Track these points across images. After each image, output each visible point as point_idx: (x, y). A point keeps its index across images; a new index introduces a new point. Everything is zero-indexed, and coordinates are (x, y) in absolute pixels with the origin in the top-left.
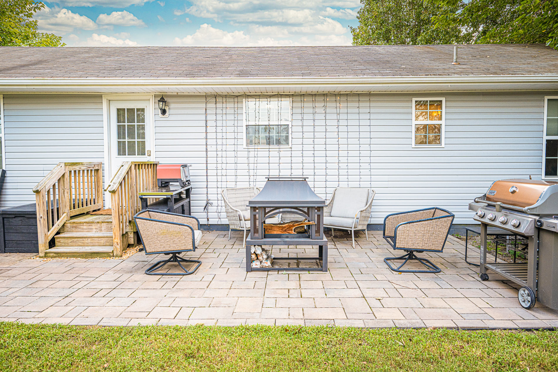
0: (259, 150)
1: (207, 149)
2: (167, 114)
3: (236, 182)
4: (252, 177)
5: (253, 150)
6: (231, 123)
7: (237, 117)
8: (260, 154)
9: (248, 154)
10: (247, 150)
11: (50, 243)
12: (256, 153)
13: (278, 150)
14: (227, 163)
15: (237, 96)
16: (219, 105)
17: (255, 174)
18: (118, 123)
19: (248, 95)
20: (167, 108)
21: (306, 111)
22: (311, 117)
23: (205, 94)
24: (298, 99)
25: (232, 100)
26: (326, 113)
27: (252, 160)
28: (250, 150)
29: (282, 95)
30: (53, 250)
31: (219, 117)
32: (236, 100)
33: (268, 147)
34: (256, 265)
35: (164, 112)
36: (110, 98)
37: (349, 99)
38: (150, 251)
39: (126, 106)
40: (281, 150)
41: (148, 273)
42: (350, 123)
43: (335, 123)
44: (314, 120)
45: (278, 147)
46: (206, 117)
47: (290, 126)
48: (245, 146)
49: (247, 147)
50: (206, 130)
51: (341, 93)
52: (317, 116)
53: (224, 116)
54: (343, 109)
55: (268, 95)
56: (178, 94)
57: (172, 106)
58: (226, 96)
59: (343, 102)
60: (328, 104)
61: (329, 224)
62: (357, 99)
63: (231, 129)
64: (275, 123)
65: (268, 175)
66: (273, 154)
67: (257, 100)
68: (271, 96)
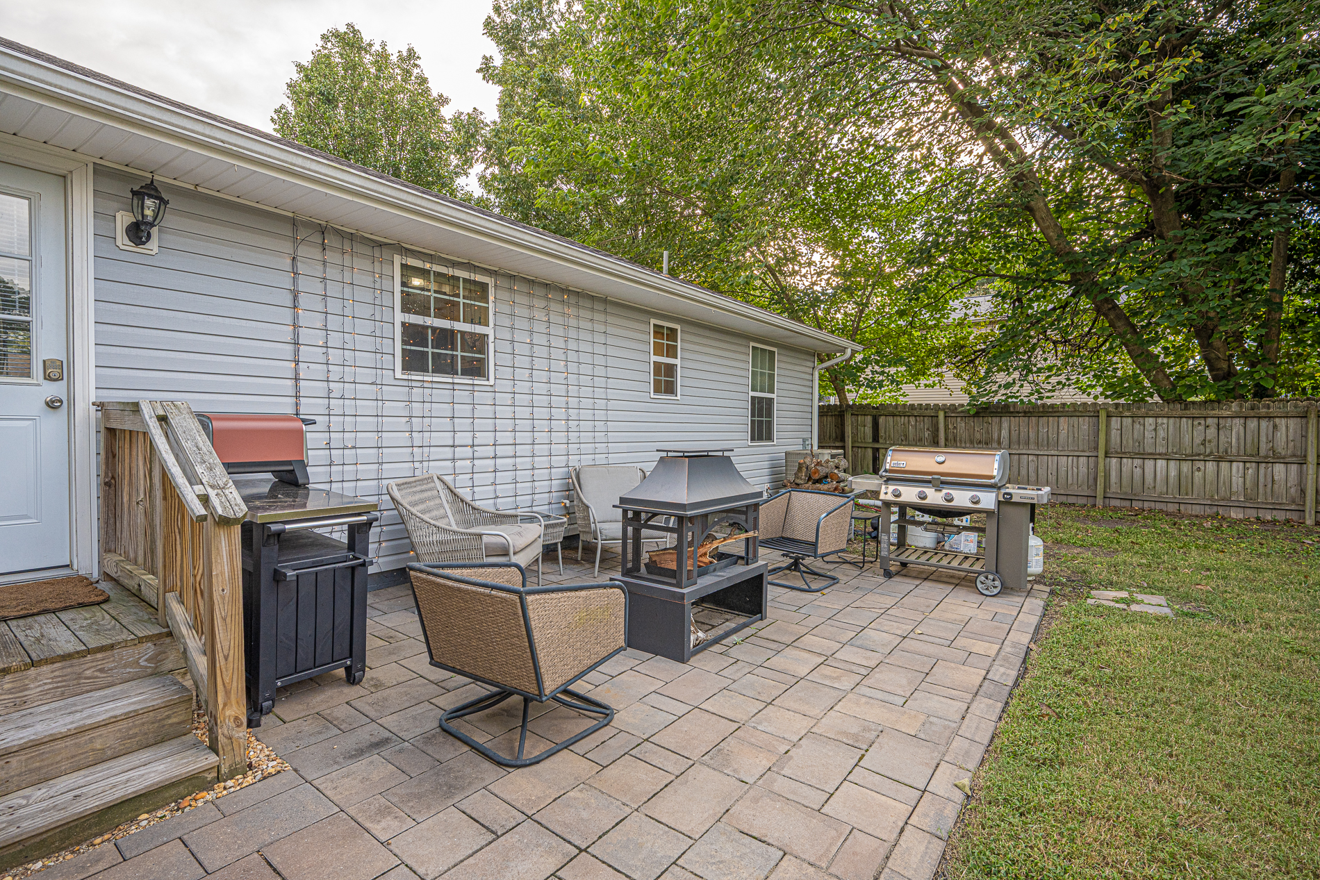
1: (297, 373)
2: (153, 245)
3: (381, 463)
5: (419, 384)
6: (365, 311)
7: (379, 298)
8: (435, 394)
9: (409, 394)
10: (404, 383)
12: (428, 391)
13: (470, 388)
14: (356, 415)
15: (381, 245)
16: (333, 257)
17: (426, 444)
19: (404, 249)
21: (517, 311)
22: (526, 324)
23: (291, 215)
24: (505, 283)
25: (368, 251)
27: (418, 408)
28: (414, 384)
29: (478, 267)
31: (335, 290)
32: (379, 252)
33: (451, 380)
37: (580, 302)
40: (476, 388)
44: (531, 332)
45: (471, 382)
46: (294, 282)
47: (491, 339)
48: (400, 374)
49: (404, 377)
50: (295, 319)
51: (570, 288)
53: (348, 289)
54: (572, 318)
55: (449, 260)
56: (200, 189)
58: (352, 237)
59: (573, 305)
60: (552, 306)
62: (590, 304)
63: (367, 327)
64: (460, 326)
65: (451, 444)
66: (461, 395)
67: (428, 266)
68: (454, 264)
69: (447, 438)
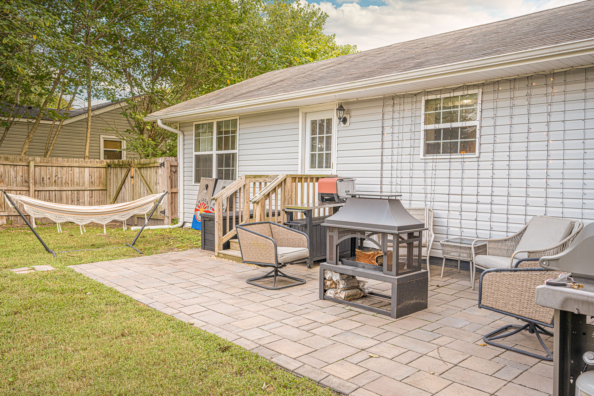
0: (437, 160)
1: (382, 161)
2: (348, 123)
3: (411, 201)
4: (429, 195)
5: (432, 161)
6: (407, 128)
7: (414, 121)
8: (440, 165)
9: (425, 167)
10: (423, 161)
11: (224, 245)
12: (434, 164)
13: (460, 160)
14: (402, 177)
15: (415, 95)
16: (397, 108)
17: (433, 192)
18: (312, 135)
19: (427, 92)
20: (348, 117)
21: (500, 104)
22: (507, 112)
23: (383, 96)
24: (491, 88)
25: (410, 100)
26: (529, 104)
27: (429, 173)
28: (427, 161)
29: (469, 85)
30: (226, 252)
31: (396, 123)
32: (414, 99)
33: (449, 157)
34: (331, 293)
35: (345, 121)
36: (305, 111)
37: (569, 78)
38: (247, 260)
39: (318, 117)
40: (465, 160)
41: (249, 282)
42: (569, 116)
43: (544, 118)
44: (511, 117)
45: (460, 156)
46: (383, 123)
47: (478, 127)
48: (421, 156)
49: (424, 158)
50: (382, 139)
51: (555, 71)
52: (516, 111)
53: (401, 120)
54: (557, 95)
55: (451, 89)
56: (359, 99)
57: (353, 113)
58: (404, 96)
59: (559, 84)
60: (534, 91)
61: (484, 266)
62: (582, 77)
63: (408, 136)
64: (458, 124)
65: (448, 193)
66: (455, 165)
67: (438, 96)
68: (454, 90)
69: (446, 190)
